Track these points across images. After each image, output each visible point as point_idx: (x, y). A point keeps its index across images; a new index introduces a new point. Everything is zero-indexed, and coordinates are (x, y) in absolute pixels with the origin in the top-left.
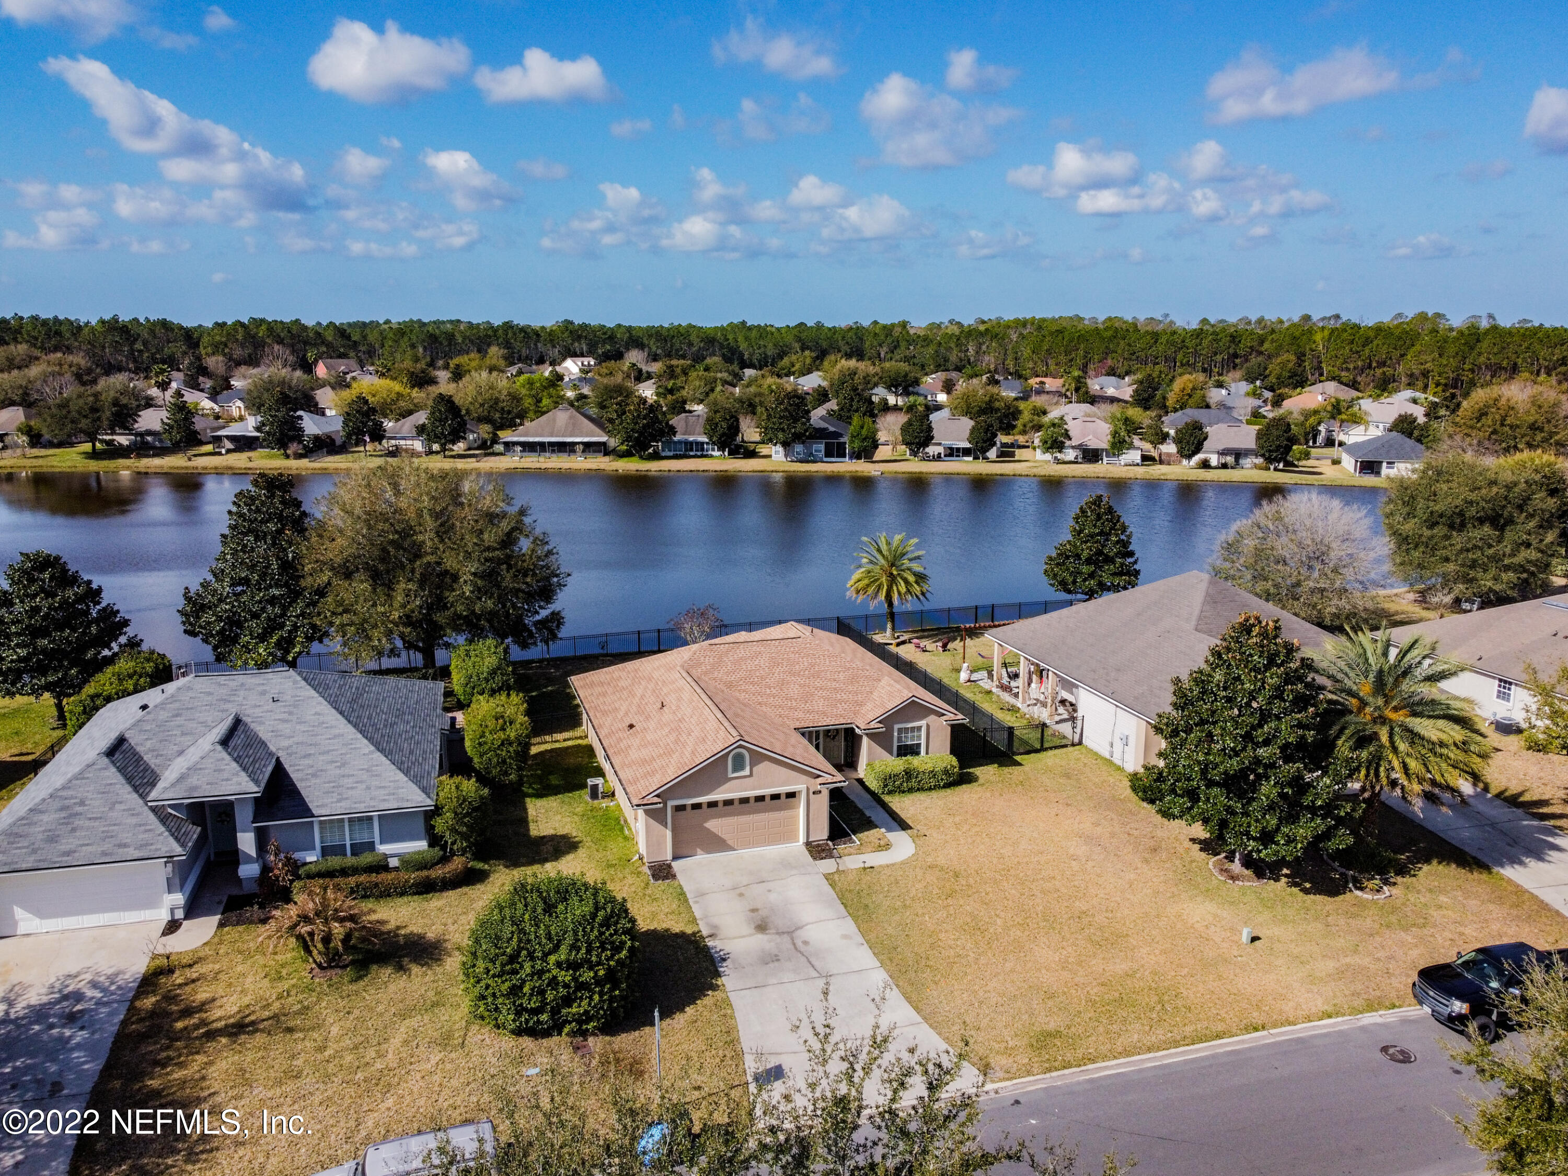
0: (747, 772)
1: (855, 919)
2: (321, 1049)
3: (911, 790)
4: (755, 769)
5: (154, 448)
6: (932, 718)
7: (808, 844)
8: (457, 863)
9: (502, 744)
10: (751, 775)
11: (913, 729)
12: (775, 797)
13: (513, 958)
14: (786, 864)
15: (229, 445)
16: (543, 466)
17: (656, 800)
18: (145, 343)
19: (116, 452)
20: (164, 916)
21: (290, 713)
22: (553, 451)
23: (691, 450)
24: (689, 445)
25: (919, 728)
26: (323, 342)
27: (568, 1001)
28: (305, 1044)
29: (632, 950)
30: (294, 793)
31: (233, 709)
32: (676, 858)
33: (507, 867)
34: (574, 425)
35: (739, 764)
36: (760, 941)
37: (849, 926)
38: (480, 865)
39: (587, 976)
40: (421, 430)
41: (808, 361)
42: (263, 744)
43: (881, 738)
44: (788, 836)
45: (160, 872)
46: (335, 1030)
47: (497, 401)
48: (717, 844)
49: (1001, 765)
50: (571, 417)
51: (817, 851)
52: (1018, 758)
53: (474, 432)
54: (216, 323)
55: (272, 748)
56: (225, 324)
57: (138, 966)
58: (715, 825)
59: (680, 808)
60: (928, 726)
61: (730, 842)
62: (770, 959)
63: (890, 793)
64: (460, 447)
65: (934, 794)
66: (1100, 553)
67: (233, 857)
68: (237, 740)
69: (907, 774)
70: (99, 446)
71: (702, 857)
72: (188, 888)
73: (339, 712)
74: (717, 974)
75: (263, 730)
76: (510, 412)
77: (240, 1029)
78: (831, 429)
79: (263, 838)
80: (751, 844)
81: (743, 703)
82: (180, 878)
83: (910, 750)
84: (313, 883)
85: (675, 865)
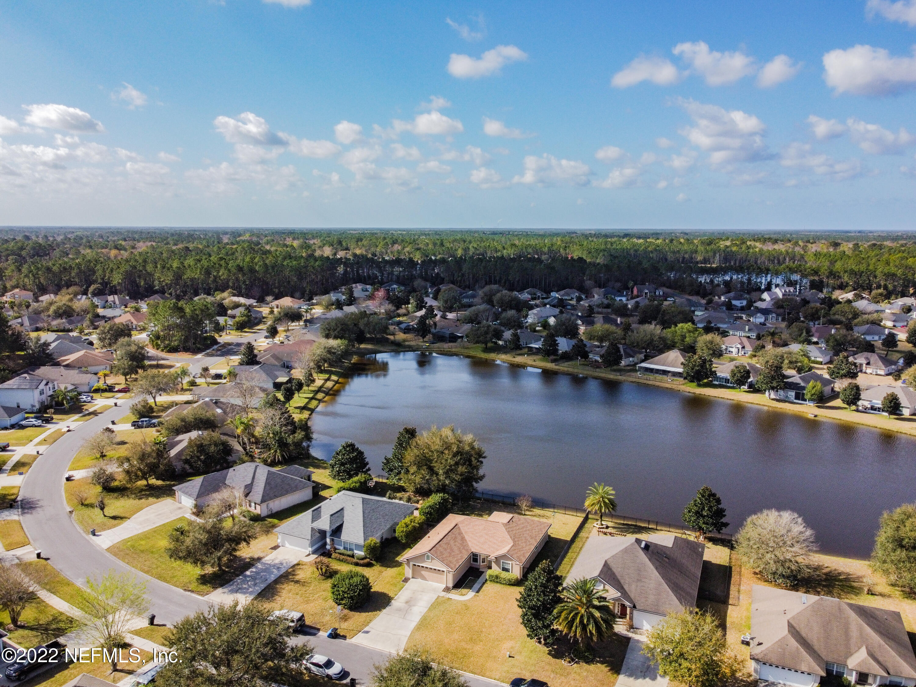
1: (429, 609)
2: (305, 591)
3: (497, 582)
5: (508, 349)
6: (513, 562)
7: (446, 587)
8: (367, 561)
10: (431, 562)
11: (507, 563)
12: (439, 570)
14: (434, 590)
16: (647, 382)
17: (407, 561)
20: (307, 553)
21: (354, 510)
23: (724, 384)
24: (727, 381)
25: (509, 564)
27: (342, 599)
28: (304, 589)
29: (359, 594)
30: (341, 532)
31: (344, 505)
32: (413, 578)
33: (380, 566)
34: (676, 361)
35: (428, 558)
36: (403, 605)
37: (425, 610)
38: (374, 562)
39: (346, 595)
43: (498, 564)
44: (441, 582)
45: (308, 542)
46: (311, 589)
48: (424, 578)
50: (676, 357)
51: (447, 590)
53: (633, 357)
55: (344, 518)
57: (295, 562)
58: (423, 573)
59: (414, 565)
60: (512, 564)
61: (427, 579)
62: (399, 610)
63: (491, 581)
65: (503, 586)
67: (325, 544)
68: (336, 515)
69: (497, 577)
70: (490, 345)
71: (419, 580)
72: (315, 547)
73: (364, 513)
74: (384, 608)
75: (346, 513)
76: (657, 347)
77: (297, 582)
78: (802, 384)
79: (332, 540)
80: (433, 581)
81: (463, 539)
82: (312, 545)
83: (505, 570)
84: (337, 555)
85: (411, 580)
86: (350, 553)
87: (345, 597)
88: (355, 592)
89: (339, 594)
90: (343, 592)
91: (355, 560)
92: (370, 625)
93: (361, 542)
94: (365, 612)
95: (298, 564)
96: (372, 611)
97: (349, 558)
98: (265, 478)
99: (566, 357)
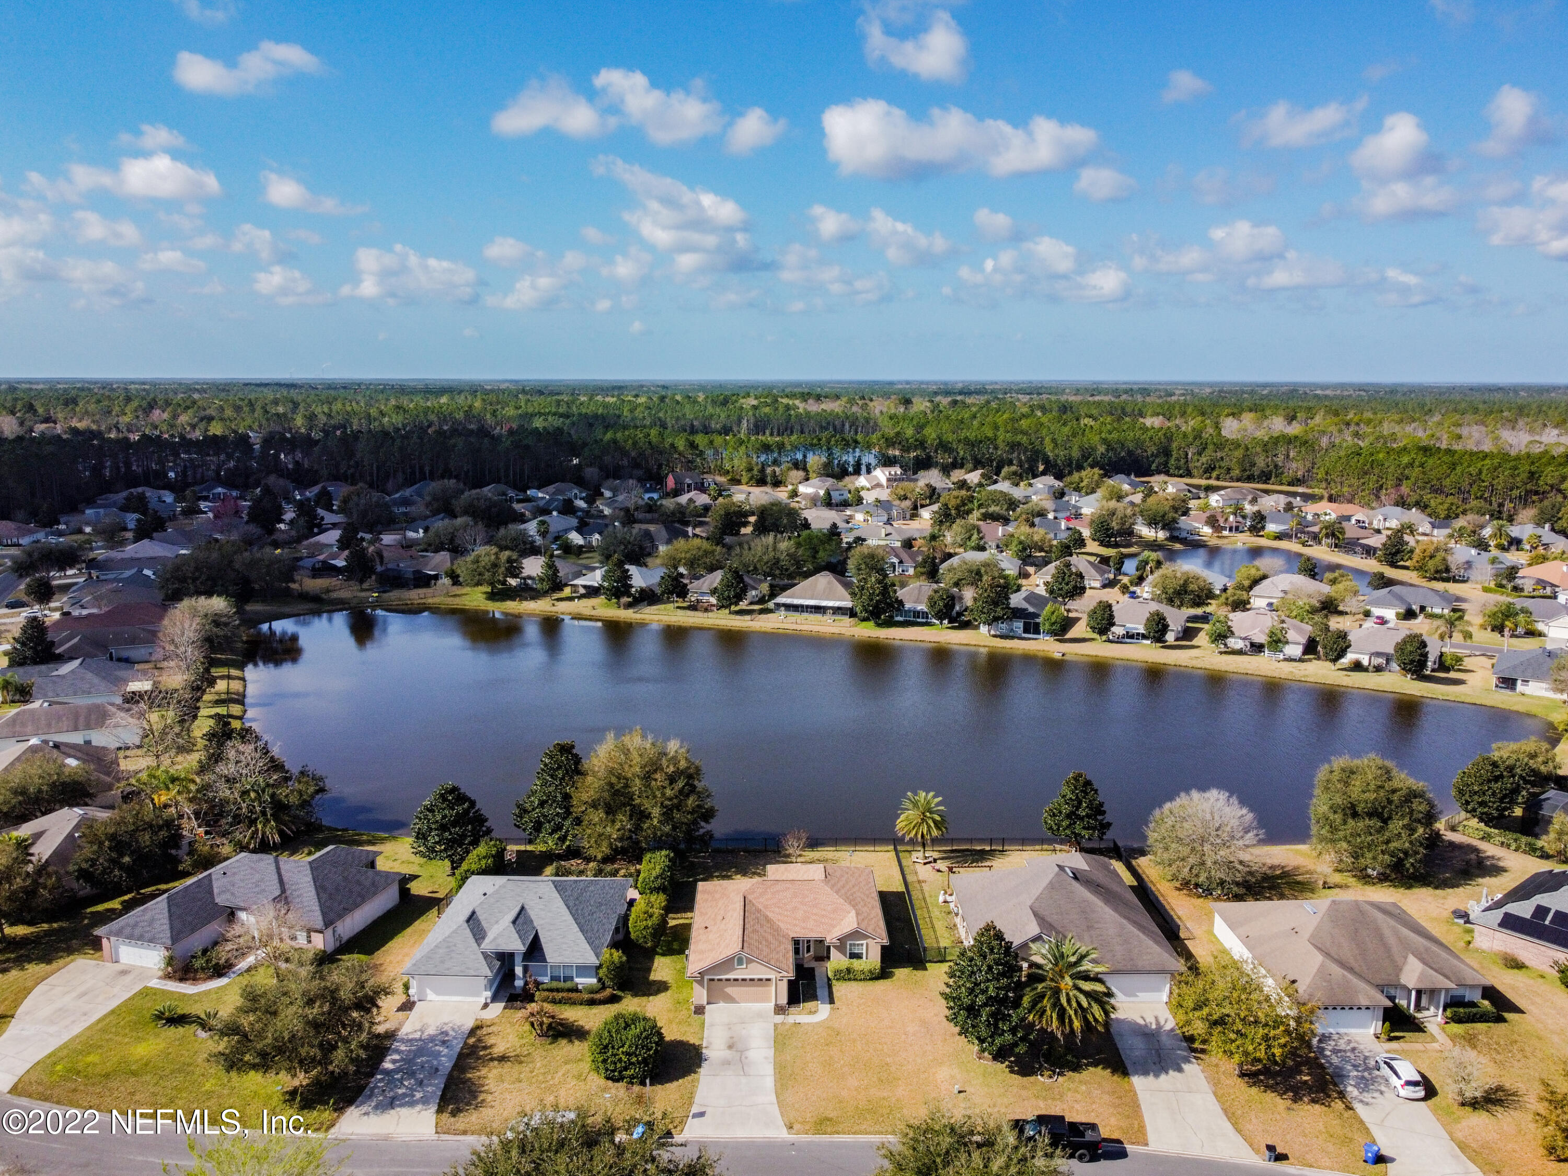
0: (744, 966)
1: (776, 1049)
2: (532, 1072)
3: (850, 979)
4: (749, 966)
5: (532, 589)
6: (869, 940)
7: (776, 1005)
8: (608, 992)
10: (746, 968)
11: (858, 945)
12: (761, 980)
13: (606, 1047)
14: (760, 1015)
15: (582, 591)
16: (800, 626)
17: (697, 975)
19: (507, 592)
20: (482, 1001)
21: (546, 905)
22: (810, 614)
24: (917, 614)
25: (862, 945)
27: (626, 1069)
28: (526, 1069)
29: (656, 1051)
30: (541, 949)
31: (521, 901)
32: (709, 1004)
33: (633, 997)
34: (831, 590)
35: (740, 962)
36: (727, 1054)
37: (771, 1052)
38: (620, 993)
39: (634, 1059)
40: (713, 593)
41: (1096, 477)
42: (533, 923)
43: (841, 948)
44: (766, 1000)
45: (483, 982)
46: (538, 1065)
47: (778, 559)
48: (730, 999)
49: (915, 969)
50: (829, 583)
51: (779, 1010)
52: (928, 965)
53: (756, 589)
55: (535, 924)
57: (470, 1024)
58: (730, 990)
59: (712, 980)
60: (867, 944)
61: (737, 999)
62: (726, 1063)
63: (837, 980)
64: (744, 603)
65: (861, 983)
66: (1072, 813)
67: (514, 977)
68: (520, 920)
69: (849, 970)
70: (498, 587)
71: (722, 1005)
72: (493, 989)
73: (567, 906)
74: (700, 1066)
75: (532, 913)
76: (787, 570)
77: (503, 1059)
78: (1031, 610)
79: (526, 969)
80: (747, 1001)
81: (768, 920)
82: (490, 985)
83: (855, 956)
84: (546, 993)
85: (708, 1007)
86: (568, 985)
87: (633, 1064)
88: (650, 1050)
89: (620, 1060)
90: (627, 1054)
91: (586, 996)
92: (697, 1099)
93: (593, 960)
95: (479, 1027)
96: (683, 1076)
97: (573, 995)
98: (309, 878)
99: (647, 597)
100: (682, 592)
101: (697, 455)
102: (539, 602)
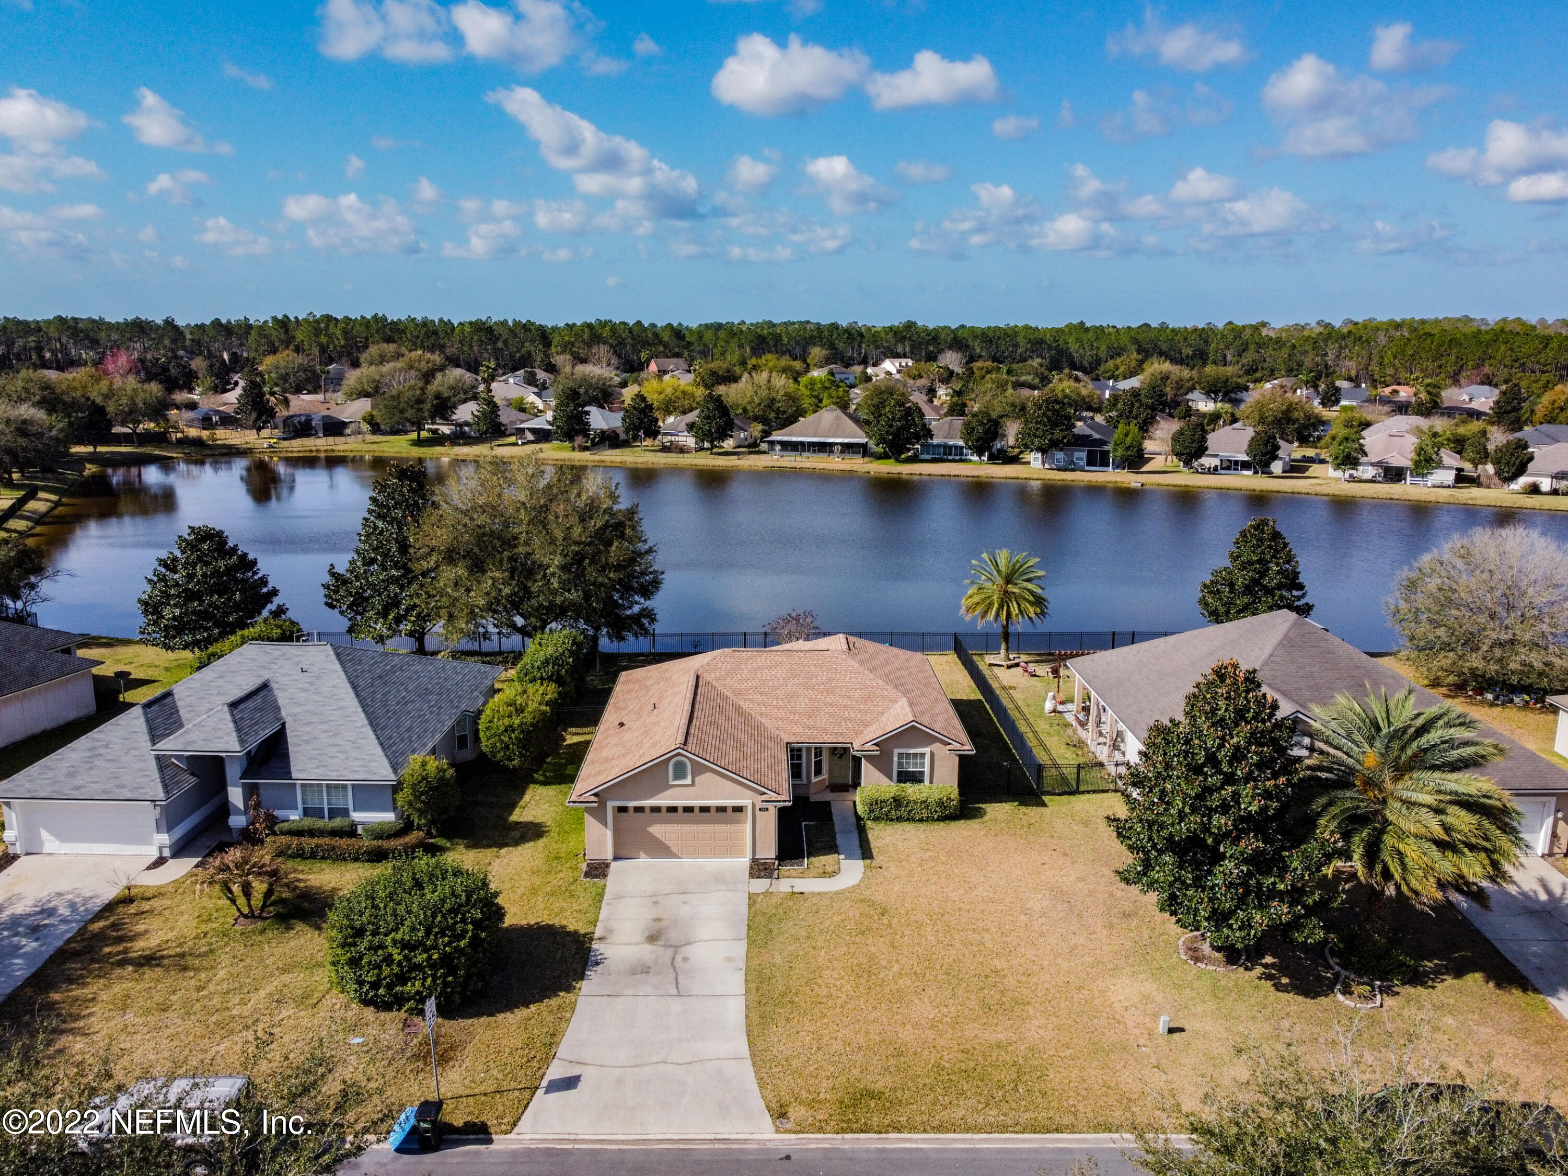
0: (688, 781)
1: (751, 941)
2: (199, 989)
3: (899, 819)
4: (697, 779)
5: (470, 437)
6: (936, 747)
7: (754, 860)
8: (414, 836)
9: (506, 730)
10: (693, 784)
11: (915, 755)
12: (722, 809)
13: (360, 932)
14: (720, 879)
15: (530, 437)
16: (798, 465)
17: (593, 799)
18: (505, 342)
19: (438, 440)
20: (153, 853)
21: (311, 684)
22: (814, 451)
23: (947, 454)
24: (948, 449)
25: (923, 755)
26: (661, 342)
27: (402, 979)
28: (190, 982)
30: (284, 756)
31: (266, 675)
32: (616, 858)
33: (467, 847)
34: (838, 426)
35: (680, 772)
36: (646, 952)
37: (740, 949)
38: (440, 842)
39: (421, 958)
40: (691, 427)
41: (1133, 364)
42: (278, 709)
43: (881, 761)
44: (730, 850)
45: (151, 814)
46: (222, 974)
47: (773, 400)
48: (660, 849)
49: (1023, 803)
50: (835, 418)
51: (759, 869)
52: (1046, 798)
53: (745, 430)
54: (567, 325)
55: (284, 713)
56: (574, 325)
57: (110, 893)
58: (657, 830)
59: (622, 810)
60: (932, 755)
61: (674, 849)
62: (642, 970)
63: (876, 819)
64: (728, 444)
65: (923, 826)
67: (225, 809)
68: (250, 704)
69: (897, 801)
70: (424, 434)
71: (643, 861)
72: (180, 831)
73: (355, 687)
74: (582, 977)
75: (283, 695)
76: (785, 412)
77: (150, 960)
78: (1096, 436)
79: (251, 791)
80: (696, 853)
81: (739, 710)
82: (168, 821)
83: (909, 776)
84: (284, 839)
85: (614, 865)
86: (337, 822)
87: (418, 967)
88: (462, 936)
89: (388, 959)
90: (405, 945)
91: (367, 843)
92: (563, 1050)
93: (382, 772)
94: (510, 1006)
95: (126, 900)
96: (539, 997)
97: (343, 842)
99: (610, 440)
100: (653, 432)
101: (684, 347)
102: (475, 447)
